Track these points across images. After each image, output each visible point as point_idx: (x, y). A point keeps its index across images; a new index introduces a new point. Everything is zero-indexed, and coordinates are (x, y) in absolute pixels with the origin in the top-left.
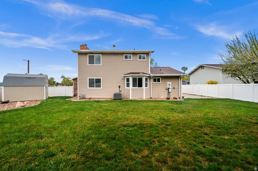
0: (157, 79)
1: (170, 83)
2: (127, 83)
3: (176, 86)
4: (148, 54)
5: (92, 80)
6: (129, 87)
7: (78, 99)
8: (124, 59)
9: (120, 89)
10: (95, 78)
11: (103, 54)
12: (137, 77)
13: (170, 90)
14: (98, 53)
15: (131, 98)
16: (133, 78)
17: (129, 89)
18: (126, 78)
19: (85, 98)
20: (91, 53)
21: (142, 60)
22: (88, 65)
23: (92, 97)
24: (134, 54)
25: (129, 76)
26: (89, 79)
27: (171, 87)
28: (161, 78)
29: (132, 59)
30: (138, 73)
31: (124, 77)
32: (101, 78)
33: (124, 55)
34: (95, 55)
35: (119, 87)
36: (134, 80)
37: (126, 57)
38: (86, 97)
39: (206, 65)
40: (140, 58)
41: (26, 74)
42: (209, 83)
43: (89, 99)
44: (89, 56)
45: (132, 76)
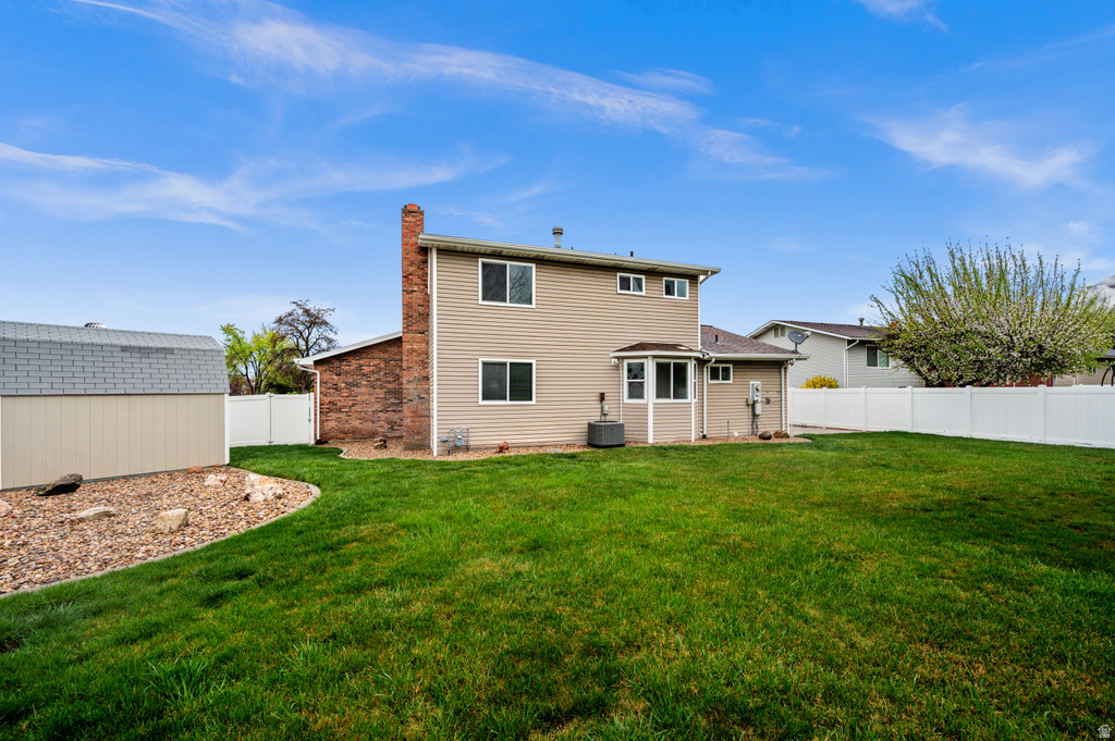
0: (719, 370)
1: (757, 383)
2: (630, 384)
3: (773, 396)
4: (693, 277)
5: (498, 367)
6: (642, 397)
7: (435, 454)
8: (619, 291)
9: (606, 408)
10: (509, 361)
11: (542, 261)
12: (672, 361)
13: (758, 410)
14: (521, 255)
15: (651, 440)
16: (657, 364)
17: (645, 407)
18: (626, 362)
19: (467, 449)
20: (497, 255)
21: (676, 297)
22: (480, 302)
23: (512, 440)
24: (653, 273)
25: (646, 357)
26: (484, 364)
27: (759, 399)
28: (731, 366)
29: (643, 293)
30: (674, 347)
31: (618, 358)
32: (533, 361)
33: (619, 274)
34: (508, 263)
35: (602, 397)
36: (662, 369)
37: (625, 284)
38: (470, 443)
39: (792, 322)
40: (669, 291)
41: (87, 325)
42: (813, 385)
43: (502, 449)
44: (484, 265)
45: (654, 357)
